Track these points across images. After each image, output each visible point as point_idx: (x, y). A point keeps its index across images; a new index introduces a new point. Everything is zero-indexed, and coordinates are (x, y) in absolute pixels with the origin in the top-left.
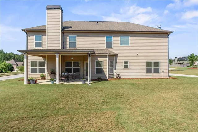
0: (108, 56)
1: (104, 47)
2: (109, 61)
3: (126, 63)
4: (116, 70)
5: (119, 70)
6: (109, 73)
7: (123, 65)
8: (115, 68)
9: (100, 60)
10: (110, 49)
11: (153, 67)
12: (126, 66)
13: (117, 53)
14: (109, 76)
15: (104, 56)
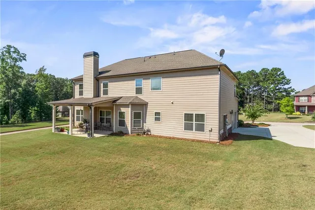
0: (130, 106)
1: (133, 94)
2: (132, 112)
3: (157, 114)
4: (145, 123)
5: (150, 123)
6: (131, 127)
7: (154, 117)
8: (145, 121)
9: (123, 110)
10: (140, 96)
11: (194, 122)
12: (157, 119)
13: (147, 101)
14: (131, 131)
15: (126, 106)
